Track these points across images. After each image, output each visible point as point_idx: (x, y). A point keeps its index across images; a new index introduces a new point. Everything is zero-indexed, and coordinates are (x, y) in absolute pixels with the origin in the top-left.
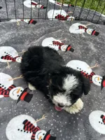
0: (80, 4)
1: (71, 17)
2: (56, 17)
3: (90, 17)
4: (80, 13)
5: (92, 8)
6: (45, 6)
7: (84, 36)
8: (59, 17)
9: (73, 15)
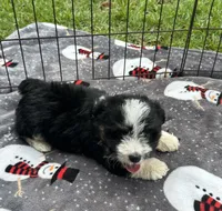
0: (181, 42)
1: (163, 70)
2: (131, 73)
3: (205, 66)
4: (184, 60)
5: (207, 48)
6: (107, 54)
7: (200, 107)
8: (138, 72)
9: (167, 65)
